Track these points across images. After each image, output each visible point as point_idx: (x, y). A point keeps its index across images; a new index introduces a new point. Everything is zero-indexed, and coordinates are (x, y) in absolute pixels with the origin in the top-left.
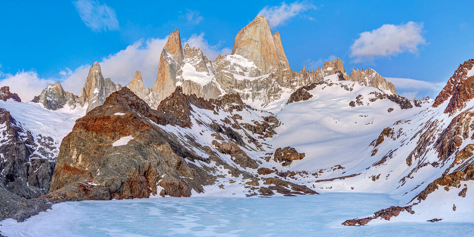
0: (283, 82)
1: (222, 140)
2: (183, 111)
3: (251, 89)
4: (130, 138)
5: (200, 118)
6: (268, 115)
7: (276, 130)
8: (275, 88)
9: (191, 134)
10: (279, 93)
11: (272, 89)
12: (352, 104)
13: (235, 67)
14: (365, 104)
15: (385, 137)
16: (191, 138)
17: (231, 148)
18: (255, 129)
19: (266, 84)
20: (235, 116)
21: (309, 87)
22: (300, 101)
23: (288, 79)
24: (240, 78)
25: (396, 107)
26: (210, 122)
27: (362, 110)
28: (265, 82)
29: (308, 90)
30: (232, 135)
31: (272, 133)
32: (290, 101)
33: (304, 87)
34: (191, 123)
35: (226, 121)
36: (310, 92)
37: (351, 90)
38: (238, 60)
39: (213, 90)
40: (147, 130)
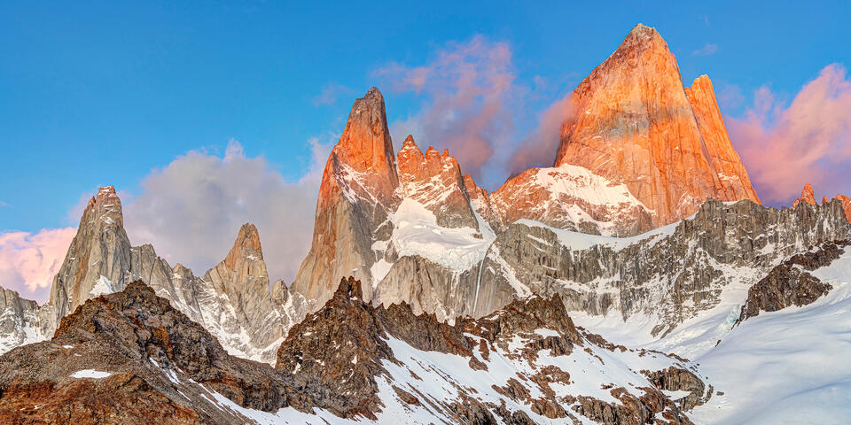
0: (724, 247)
2: (355, 361)
3: (617, 277)
5: (414, 382)
6: (659, 365)
7: (693, 414)
8: (696, 270)
10: (713, 287)
11: (686, 274)
13: (565, 207)
18: (616, 416)
19: (665, 259)
20: (545, 371)
21: (816, 257)
22: (786, 310)
23: (744, 233)
24: (578, 243)
26: (452, 397)
28: (664, 252)
29: (812, 267)
32: (750, 310)
33: (795, 260)
34: (377, 401)
35: (514, 390)
36: (820, 274)
38: (574, 185)
39: (491, 287)
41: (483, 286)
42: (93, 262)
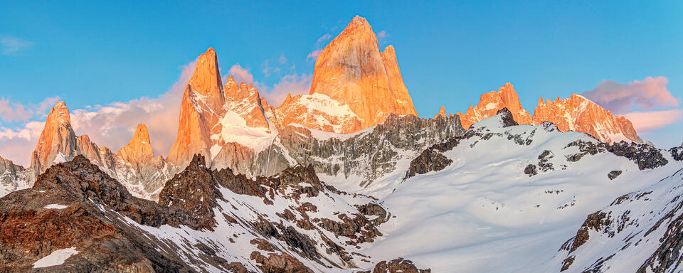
0: (399, 140)
1: (271, 250)
2: (202, 200)
3: (343, 155)
4: (73, 251)
5: (234, 211)
6: (365, 202)
7: (380, 228)
8: (384, 152)
9: (211, 242)
10: (392, 160)
11: (379, 154)
12: (530, 170)
13: (315, 116)
14: (557, 168)
15: (592, 232)
16: (209, 249)
17: (286, 264)
18: (340, 228)
19: (367, 145)
20: (304, 205)
21: (445, 145)
22: (429, 173)
23: (409, 132)
24: (322, 137)
25: (628, 166)
26: (255, 219)
27: (549, 181)
28: (367, 142)
29: (443, 151)
30: (294, 240)
31: (372, 234)
32: (410, 174)
33: (435, 146)
34: (214, 221)
35: (287, 215)
36: (447, 154)
37: (529, 142)
38: (321, 105)
39: (276, 160)
40: (109, 236)
41: (271, 160)
42: (54, 144)
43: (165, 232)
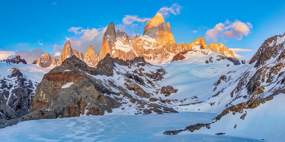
0: (170, 50)
1: (130, 82)
3: (153, 54)
4: (72, 83)
5: (119, 70)
6: (159, 68)
7: (164, 76)
8: (165, 54)
9: (112, 80)
10: (168, 56)
12: (207, 62)
13: (145, 42)
14: (214, 62)
15: (222, 81)
16: (111, 82)
17: (135, 87)
18: (151, 76)
19: (161, 51)
20: (140, 69)
21: (184, 53)
22: (179, 61)
23: (173, 48)
24: (146, 48)
25: (231, 64)
26: (125, 73)
27: (212, 66)
29: (183, 54)
30: (137, 79)
31: (161, 78)
32: (173, 60)
33: (181, 53)
34: (113, 74)
35: (135, 72)
36: (184, 55)
37: (207, 54)
38: (146, 38)
39: (132, 55)
40: (82, 79)
41: (131, 55)
42: (67, 53)
43: (98, 77)
